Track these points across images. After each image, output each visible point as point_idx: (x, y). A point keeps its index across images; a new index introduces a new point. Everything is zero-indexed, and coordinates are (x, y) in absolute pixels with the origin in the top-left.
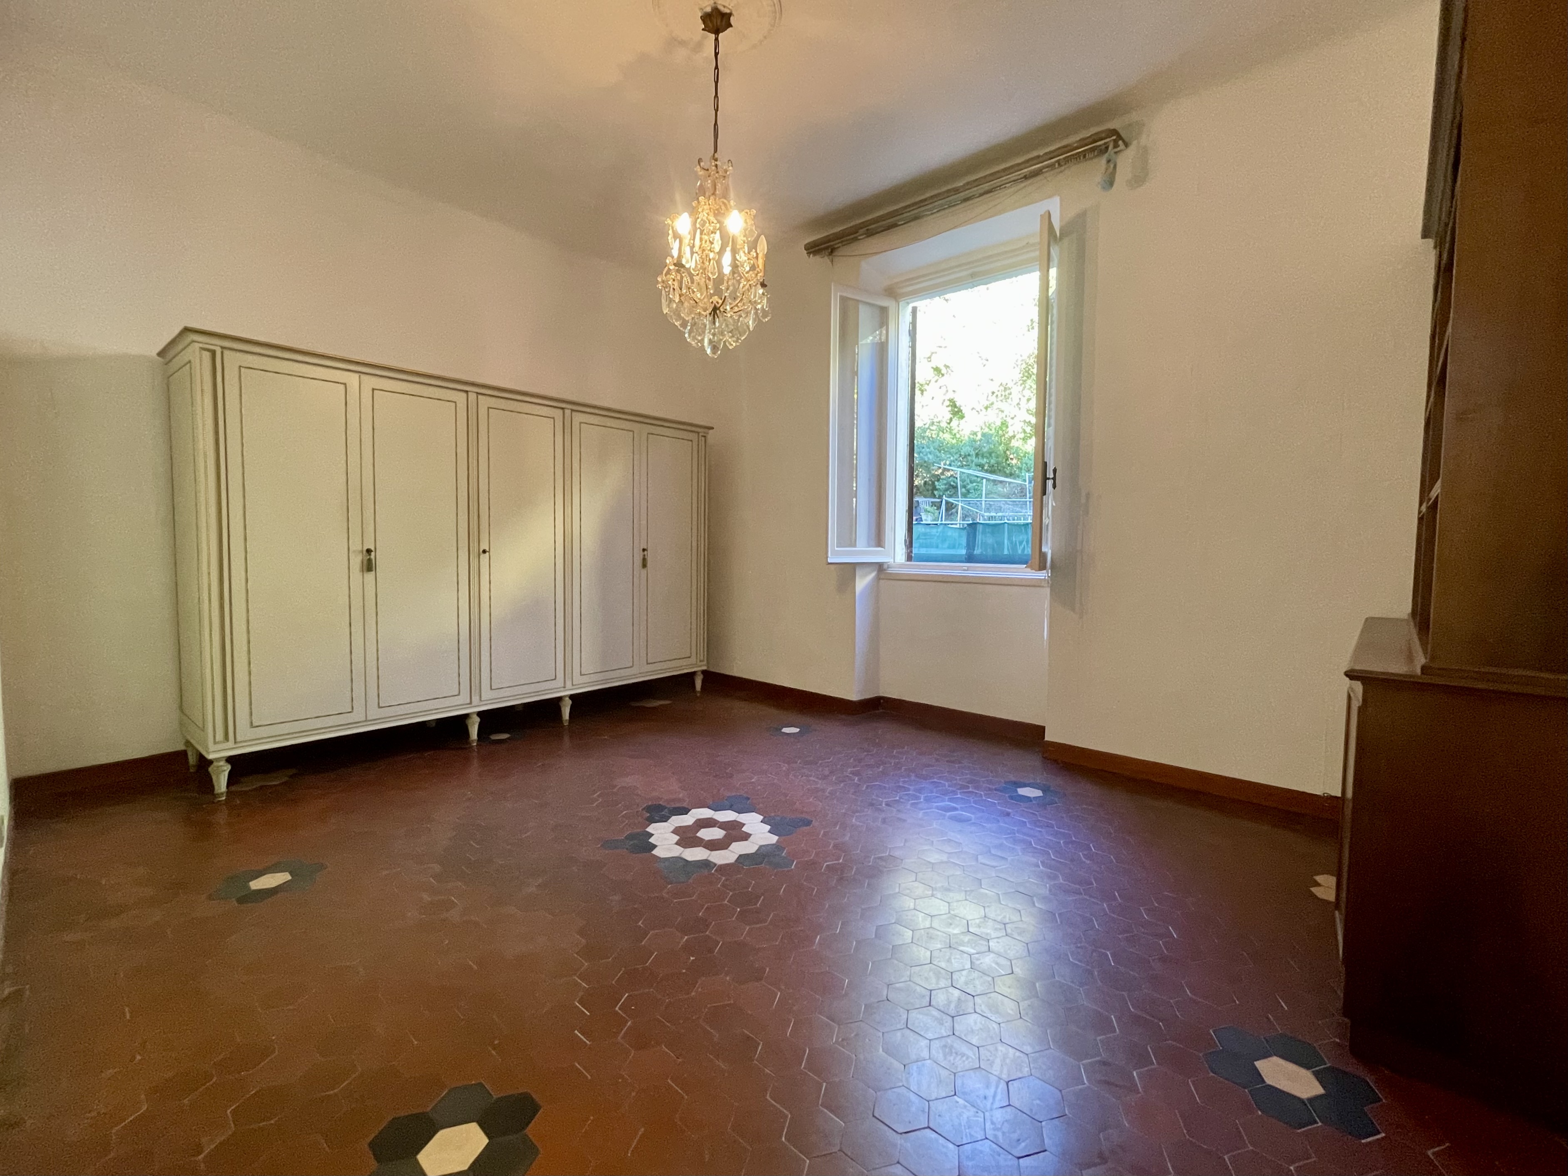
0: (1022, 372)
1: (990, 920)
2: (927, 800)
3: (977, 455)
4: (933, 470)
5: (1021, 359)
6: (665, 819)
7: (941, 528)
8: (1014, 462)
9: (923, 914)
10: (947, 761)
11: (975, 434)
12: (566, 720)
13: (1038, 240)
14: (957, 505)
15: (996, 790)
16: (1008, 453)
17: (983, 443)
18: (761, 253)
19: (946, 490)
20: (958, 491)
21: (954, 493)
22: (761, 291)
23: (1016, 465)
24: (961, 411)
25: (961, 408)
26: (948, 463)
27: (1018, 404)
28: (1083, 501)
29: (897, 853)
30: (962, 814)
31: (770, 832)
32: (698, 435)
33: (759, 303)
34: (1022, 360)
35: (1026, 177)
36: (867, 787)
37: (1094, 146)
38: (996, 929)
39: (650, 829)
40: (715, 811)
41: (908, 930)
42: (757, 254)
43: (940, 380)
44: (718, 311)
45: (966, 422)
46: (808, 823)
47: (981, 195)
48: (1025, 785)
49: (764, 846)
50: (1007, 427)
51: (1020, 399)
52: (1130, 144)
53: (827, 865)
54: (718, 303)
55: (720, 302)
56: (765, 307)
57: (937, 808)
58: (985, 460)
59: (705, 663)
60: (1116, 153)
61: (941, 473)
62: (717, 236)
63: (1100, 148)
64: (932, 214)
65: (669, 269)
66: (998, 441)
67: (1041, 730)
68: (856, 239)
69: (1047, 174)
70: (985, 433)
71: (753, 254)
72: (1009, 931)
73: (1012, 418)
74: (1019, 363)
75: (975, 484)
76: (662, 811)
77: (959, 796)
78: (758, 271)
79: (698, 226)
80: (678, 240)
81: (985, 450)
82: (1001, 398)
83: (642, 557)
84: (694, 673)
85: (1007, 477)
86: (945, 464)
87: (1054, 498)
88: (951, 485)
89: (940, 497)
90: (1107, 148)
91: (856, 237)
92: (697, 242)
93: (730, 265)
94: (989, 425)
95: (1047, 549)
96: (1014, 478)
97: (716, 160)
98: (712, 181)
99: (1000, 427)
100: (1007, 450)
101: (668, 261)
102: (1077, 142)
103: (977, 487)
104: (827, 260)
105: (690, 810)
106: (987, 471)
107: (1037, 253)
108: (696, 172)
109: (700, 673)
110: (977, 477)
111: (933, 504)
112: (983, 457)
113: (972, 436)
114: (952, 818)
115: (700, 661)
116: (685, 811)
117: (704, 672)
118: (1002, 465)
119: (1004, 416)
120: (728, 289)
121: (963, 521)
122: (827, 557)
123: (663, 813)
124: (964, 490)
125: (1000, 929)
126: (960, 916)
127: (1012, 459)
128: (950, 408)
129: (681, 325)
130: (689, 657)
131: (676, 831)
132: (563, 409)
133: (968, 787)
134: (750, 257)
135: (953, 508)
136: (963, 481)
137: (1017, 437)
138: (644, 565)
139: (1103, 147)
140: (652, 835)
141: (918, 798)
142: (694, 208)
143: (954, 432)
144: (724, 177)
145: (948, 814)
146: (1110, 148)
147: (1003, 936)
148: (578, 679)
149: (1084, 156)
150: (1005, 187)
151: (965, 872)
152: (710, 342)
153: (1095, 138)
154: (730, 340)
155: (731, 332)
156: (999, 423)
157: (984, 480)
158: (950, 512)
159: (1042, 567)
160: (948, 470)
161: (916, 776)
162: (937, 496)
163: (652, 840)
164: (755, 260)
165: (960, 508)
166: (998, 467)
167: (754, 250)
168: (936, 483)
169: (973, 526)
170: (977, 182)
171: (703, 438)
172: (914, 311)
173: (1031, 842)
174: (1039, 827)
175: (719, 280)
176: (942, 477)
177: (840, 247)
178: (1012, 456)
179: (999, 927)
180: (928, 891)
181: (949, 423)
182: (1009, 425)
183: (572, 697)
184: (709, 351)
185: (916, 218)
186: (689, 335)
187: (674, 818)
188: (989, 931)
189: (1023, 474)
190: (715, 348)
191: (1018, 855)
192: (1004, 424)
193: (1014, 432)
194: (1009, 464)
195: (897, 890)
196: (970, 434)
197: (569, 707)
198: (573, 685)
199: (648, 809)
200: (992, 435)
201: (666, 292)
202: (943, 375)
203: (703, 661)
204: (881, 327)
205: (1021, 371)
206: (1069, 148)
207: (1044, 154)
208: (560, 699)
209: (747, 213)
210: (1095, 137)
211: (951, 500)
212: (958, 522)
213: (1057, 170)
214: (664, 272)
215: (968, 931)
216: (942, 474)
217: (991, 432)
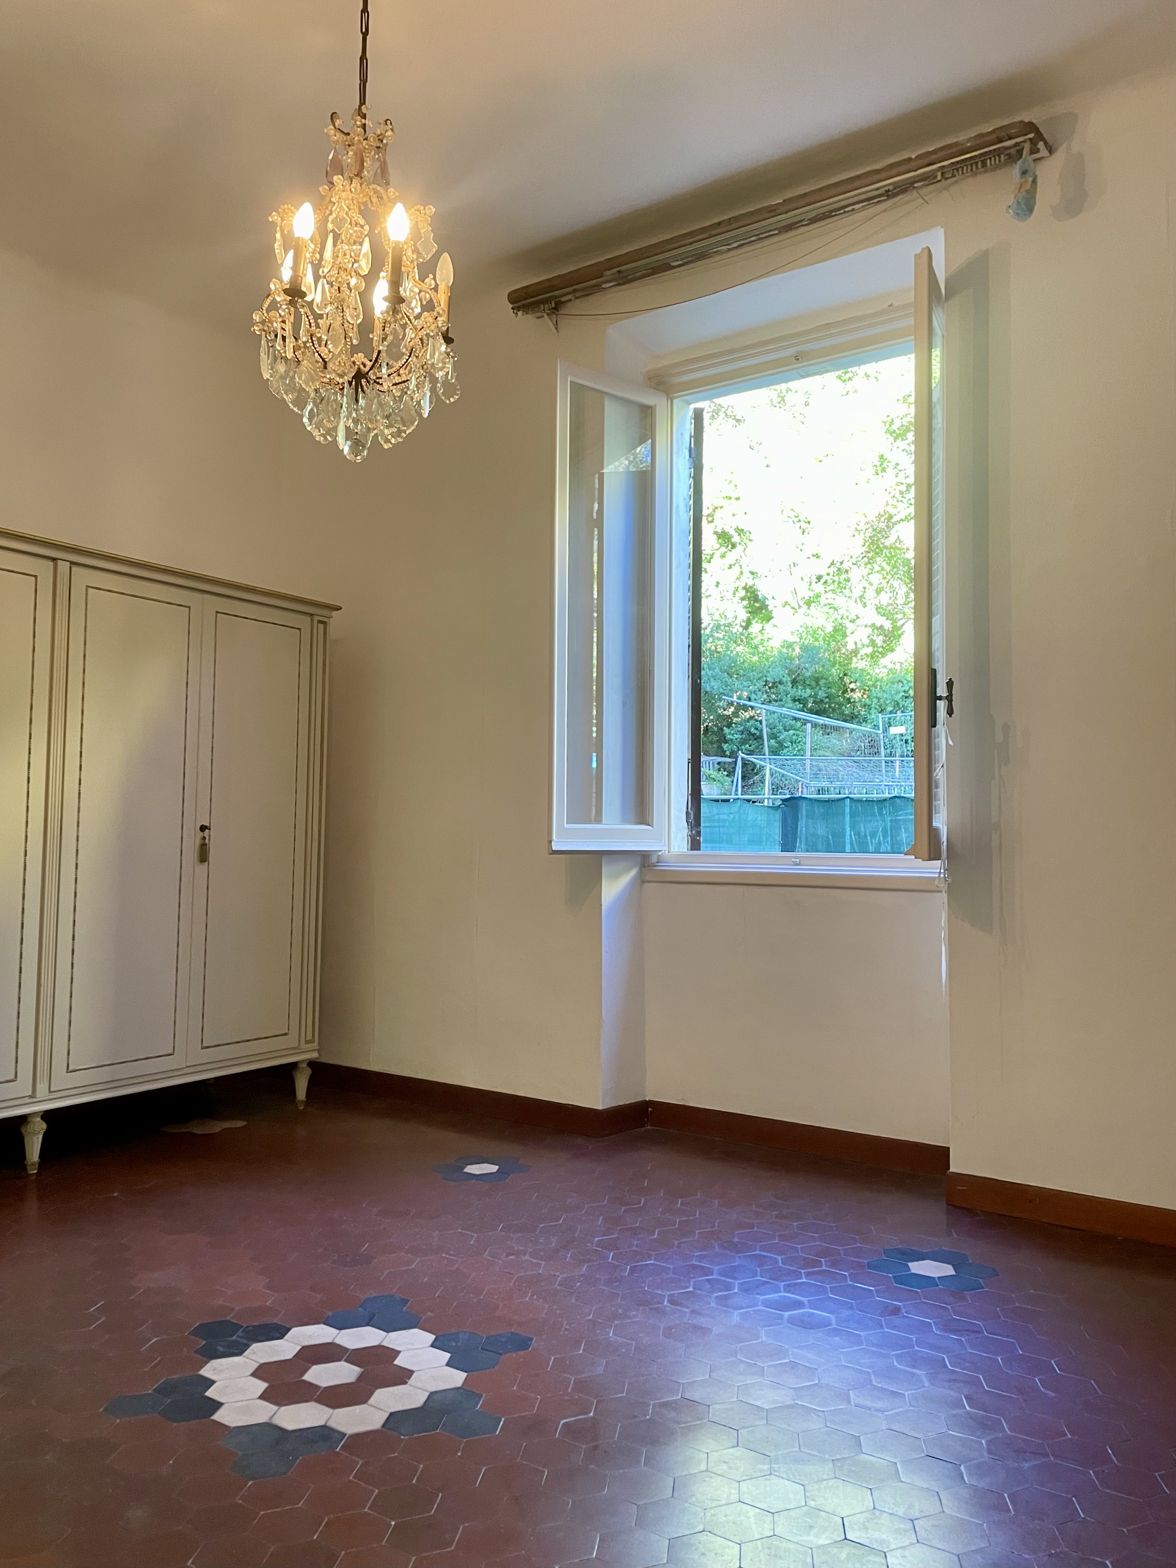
0: (867, 544)
1: (885, 1515)
2: (746, 1290)
3: (794, 682)
4: (719, 707)
5: (864, 520)
6: (238, 1350)
7: (735, 808)
8: (857, 695)
9: (757, 1510)
10: (777, 1216)
11: (790, 646)
12: (33, 1164)
13: (912, 299)
14: (762, 768)
15: (869, 1266)
16: (847, 680)
17: (805, 663)
18: (444, 283)
19: (743, 742)
20: (763, 744)
21: (758, 748)
22: (443, 348)
23: (860, 701)
24: (765, 607)
25: (767, 603)
26: (745, 694)
27: (862, 597)
28: (999, 738)
29: (696, 1394)
30: (813, 1314)
31: (448, 1364)
32: (312, 620)
33: (441, 369)
34: (868, 523)
35: (889, 194)
36: (633, 1270)
37: (999, 148)
38: (897, 1531)
39: (206, 1372)
40: (340, 1329)
41: (731, 1544)
42: (437, 285)
43: (728, 554)
44: (363, 381)
45: (775, 626)
46: (523, 1344)
47: (813, 221)
48: (920, 1257)
49: (435, 1393)
50: (845, 636)
51: (865, 588)
52: (1056, 150)
53: (565, 1424)
54: (365, 366)
55: (369, 364)
56: (449, 377)
57: (766, 1304)
58: (808, 691)
59: (315, 1045)
60: (1035, 160)
61: (733, 713)
62: (366, 247)
63: (1008, 151)
64: (729, 250)
65: (274, 299)
66: (829, 660)
67: (942, 1154)
68: (596, 289)
69: (923, 191)
70: (807, 647)
71: (429, 280)
72: (922, 1534)
73: (853, 621)
74: (862, 527)
75: (792, 732)
76: (232, 1336)
77: (804, 1280)
78: (438, 313)
79: (330, 226)
80: (291, 253)
81: (808, 674)
82: (832, 587)
83: (198, 842)
84: (294, 1066)
85: (845, 721)
86: (739, 698)
87: (951, 733)
88: (750, 734)
89: (733, 755)
90: (1020, 153)
91: (598, 285)
92: (328, 254)
93: (385, 299)
94: (815, 632)
95: (941, 822)
96: (859, 723)
97: (364, 116)
98: (355, 153)
99: (832, 636)
100: (845, 675)
101: (272, 287)
102: (969, 140)
103: (795, 737)
104: (547, 322)
105: (289, 1330)
106: (811, 711)
107: (911, 322)
108: (328, 136)
109: (304, 1065)
110: (796, 719)
111: (721, 766)
112: (805, 685)
113: (785, 650)
114: (791, 1321)
115: (307, 1042)
116: (279, 1332)
117: (312, 1064)
118: (837, 700)
119: (839, 617)
120: (384, 339)
121: (773, 794)
122: (551, 842)
123: (234, 1338)
124: (773, 741)
125: (905, 1531)
126: (827, 1509)
127: (852, 690)
128: (745, 603)
129: (295, 402)
130: (286, 1034)
131: (260, 1372)
132: (54, 560)
133: (819, 1264)
134: (424, 287)
135: (756, 774)
136: (771, 727)
137: (862, 652)
138: (203, 855)
139: (1013, 151)
140: (210, 1383)
141: (728, 1287)
142: (323, 198)
143: (756, 641)
144: (378, 148)
145: (786, 1314)
146: (1025, 152)
147: (912, 1544)
148: (61, 1080)
149: (984, 165)
150: (853, 210)
151: (828, 1424)
152: (349, 432)
153: (1001, 135)
154: (386, 431)
155: (388, 417)
156: (829, 629)
157: (809, 725)
158: (751, 782)
159: (934, 854)
160: (745, 708)
161: (722, 1246)
162: (728, 753)
163: (210, 1393)
164: (432, 293)
165: (768, 773)
166: (829, 703)
167: (431, 276)
168: (726, 730)
169: (792, 804)
170: (806, 199)
171: (321, 626)
172: (698, 416)
173: (944, 1359)
174: (954, 1331)
175: (366, 327)
176: (735, 720)
177: (570, 300)
178: (852, 686)
179: (902, 1526)
180: (763, 1464)
181: (746, 628)
182: (848, 632)
183: (47, 1116)
184: (345, 448)
185: (701, 256)
186: (310, 419)
187: (255, 1346)
188: (884, 1536)
189: (873, 716)
190: (357, 444)
191: (924, 1386)
192: (839, 630)
193: (856, 643)
194: (849, 699)
195: (703, 1467)
196: (783, 647)
197: (41, 1137)
198: (50, 1092)
199: (203, 1331)
200: (820, 648)
201: (268, 341)
202: (734, 546)
203: (311, 1041)
204: (642, 441)
205: (865, 541)
206: (960, 148)
207: (916, 157)
208: (23, 1119)
209: (419, 211)
210: (1003, 134)
211: (751, 758)
212: (766, 796)
213: (939, 185)
214: (266, 306)
215: (846, 1539)
216: (736, 714)
217: (816, 644)
